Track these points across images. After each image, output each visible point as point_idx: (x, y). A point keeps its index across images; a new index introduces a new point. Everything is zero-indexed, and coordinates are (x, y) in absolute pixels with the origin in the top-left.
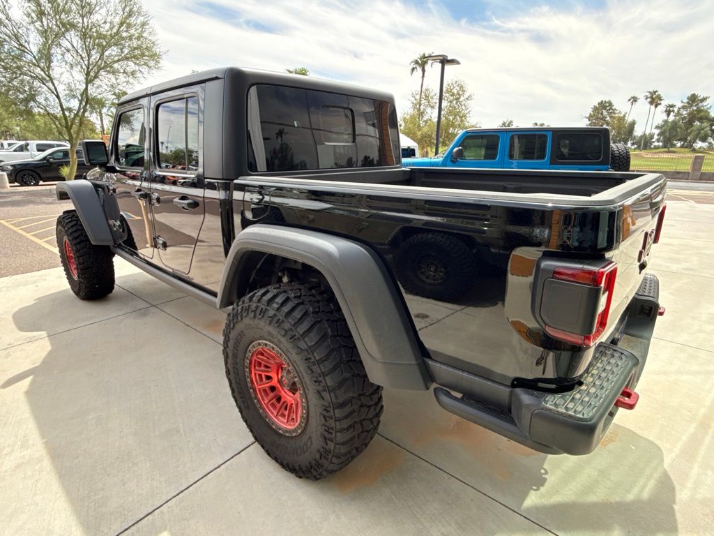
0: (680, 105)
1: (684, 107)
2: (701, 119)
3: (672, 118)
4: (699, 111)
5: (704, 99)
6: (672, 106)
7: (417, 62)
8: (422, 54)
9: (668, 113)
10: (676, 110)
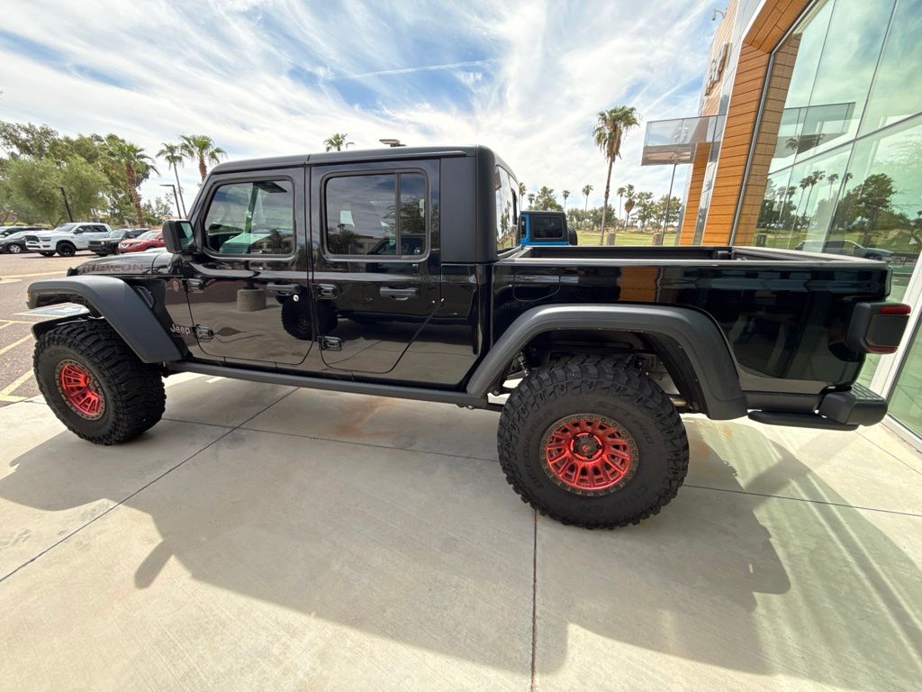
0: (537, 195)
1: (540, 196)
2: (551, 206)
3: (534, 205)
4: (550, 200)
5: (551, 191)
6: (533, 195)
7: (331, 142)
8: (335, 134)
9: (531, 200)
10: (535, 198)
